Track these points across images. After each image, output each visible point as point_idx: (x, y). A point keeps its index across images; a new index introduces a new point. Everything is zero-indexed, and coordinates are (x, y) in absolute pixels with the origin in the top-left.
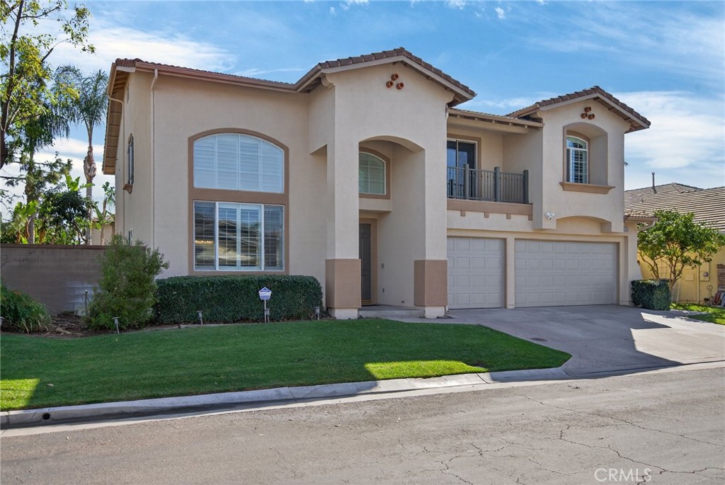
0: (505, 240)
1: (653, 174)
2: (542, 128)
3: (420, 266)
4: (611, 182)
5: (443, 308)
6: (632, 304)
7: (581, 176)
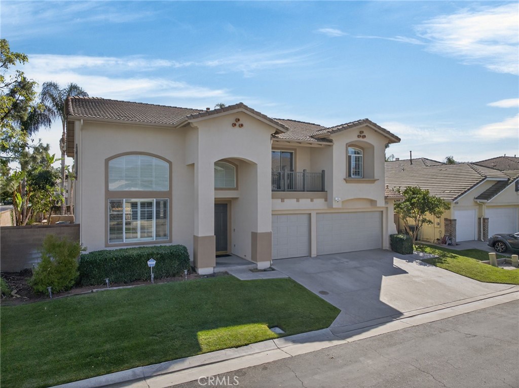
0: (310, 214)
1: (411, 152)
2: (332, 145)
3: (255, 235)
4: (376, 176)
5: (269, 262)
6: (391, 250)
7: (359, 172)
